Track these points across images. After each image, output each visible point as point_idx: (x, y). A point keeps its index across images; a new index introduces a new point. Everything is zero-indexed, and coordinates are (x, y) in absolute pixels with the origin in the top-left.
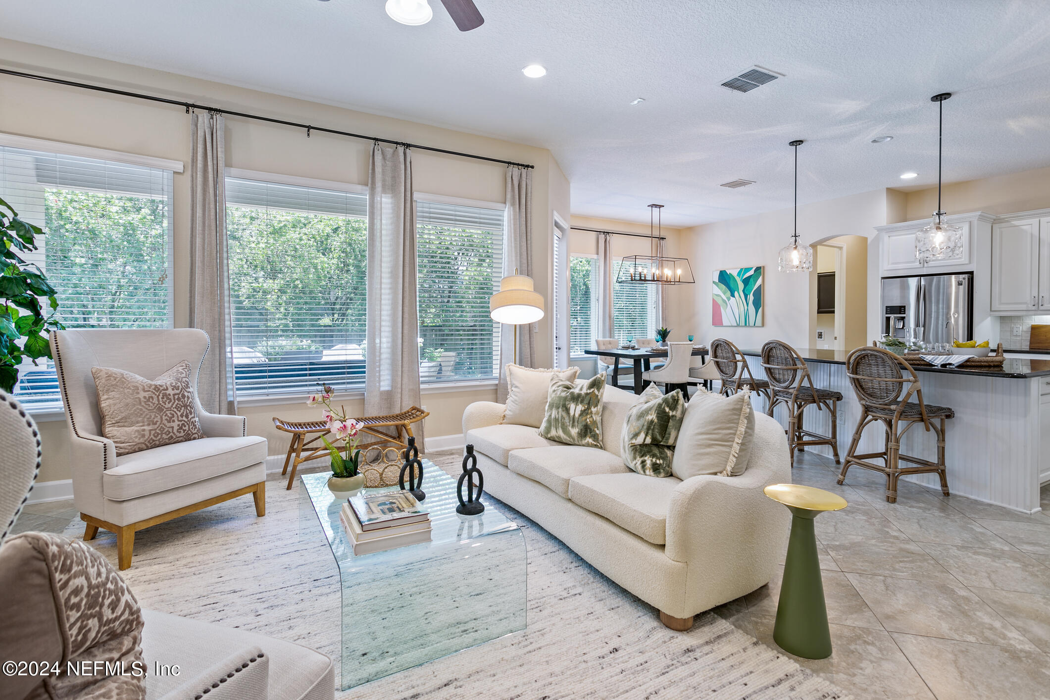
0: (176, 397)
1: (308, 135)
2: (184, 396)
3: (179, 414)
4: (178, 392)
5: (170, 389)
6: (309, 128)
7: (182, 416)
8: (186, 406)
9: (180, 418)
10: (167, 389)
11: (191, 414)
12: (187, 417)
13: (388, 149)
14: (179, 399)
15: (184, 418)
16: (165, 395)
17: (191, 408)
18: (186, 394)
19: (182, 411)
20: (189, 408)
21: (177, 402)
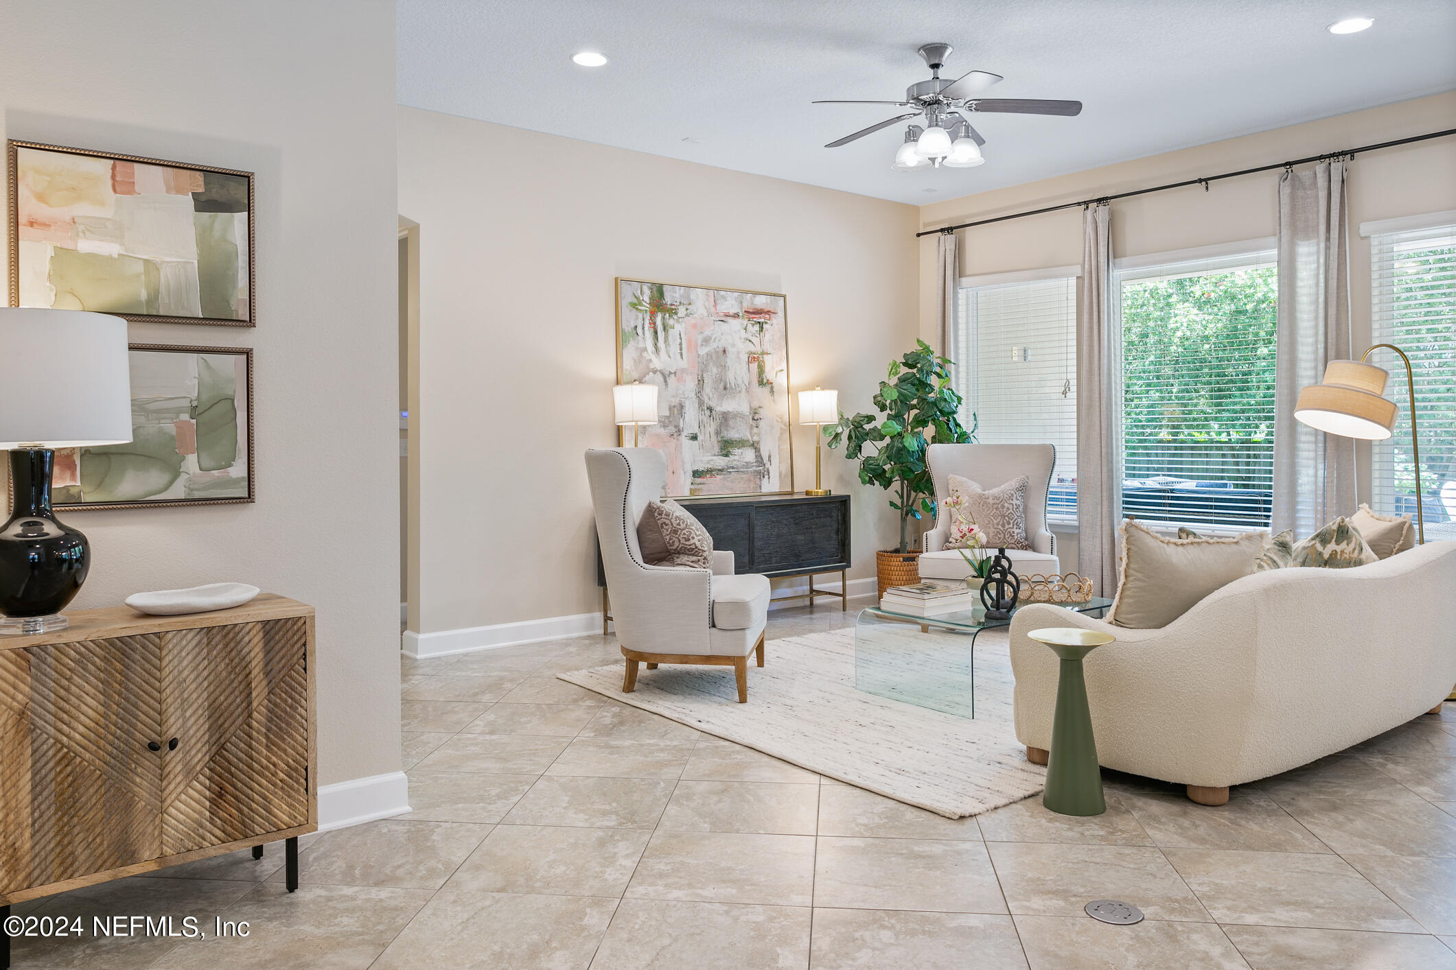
0: (995, 506)
1: (1207, 188)
2: (1003, 507)
3: (995, 522)
4: (998, 502)
5: (991, 498)
6: (1206, 180)
7: (998, 524)
8: (1004, 516)
9: (996, 526)
10: (988, 498)
11: (1009, 524)
12: (1003, 526)
13: (1304, 174)
14: (997, 509)
15: (1000, 527)
16: (985, 502)
17: (1009, 518)
18: (1006, 505)
19: (998, 520)
20: (1007, 518)
21: (995, 511)
